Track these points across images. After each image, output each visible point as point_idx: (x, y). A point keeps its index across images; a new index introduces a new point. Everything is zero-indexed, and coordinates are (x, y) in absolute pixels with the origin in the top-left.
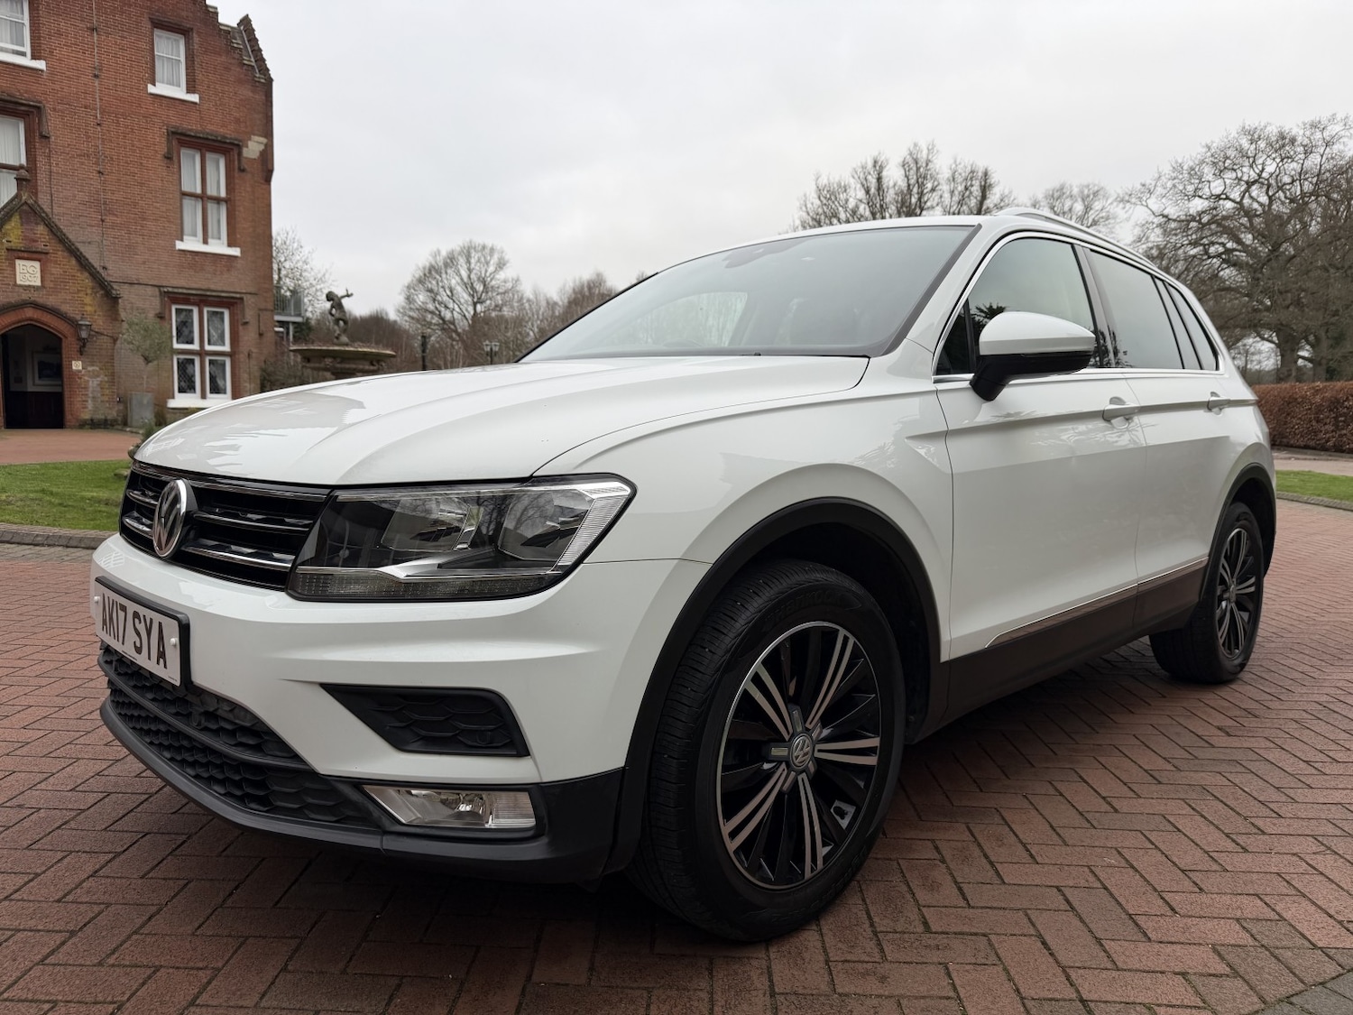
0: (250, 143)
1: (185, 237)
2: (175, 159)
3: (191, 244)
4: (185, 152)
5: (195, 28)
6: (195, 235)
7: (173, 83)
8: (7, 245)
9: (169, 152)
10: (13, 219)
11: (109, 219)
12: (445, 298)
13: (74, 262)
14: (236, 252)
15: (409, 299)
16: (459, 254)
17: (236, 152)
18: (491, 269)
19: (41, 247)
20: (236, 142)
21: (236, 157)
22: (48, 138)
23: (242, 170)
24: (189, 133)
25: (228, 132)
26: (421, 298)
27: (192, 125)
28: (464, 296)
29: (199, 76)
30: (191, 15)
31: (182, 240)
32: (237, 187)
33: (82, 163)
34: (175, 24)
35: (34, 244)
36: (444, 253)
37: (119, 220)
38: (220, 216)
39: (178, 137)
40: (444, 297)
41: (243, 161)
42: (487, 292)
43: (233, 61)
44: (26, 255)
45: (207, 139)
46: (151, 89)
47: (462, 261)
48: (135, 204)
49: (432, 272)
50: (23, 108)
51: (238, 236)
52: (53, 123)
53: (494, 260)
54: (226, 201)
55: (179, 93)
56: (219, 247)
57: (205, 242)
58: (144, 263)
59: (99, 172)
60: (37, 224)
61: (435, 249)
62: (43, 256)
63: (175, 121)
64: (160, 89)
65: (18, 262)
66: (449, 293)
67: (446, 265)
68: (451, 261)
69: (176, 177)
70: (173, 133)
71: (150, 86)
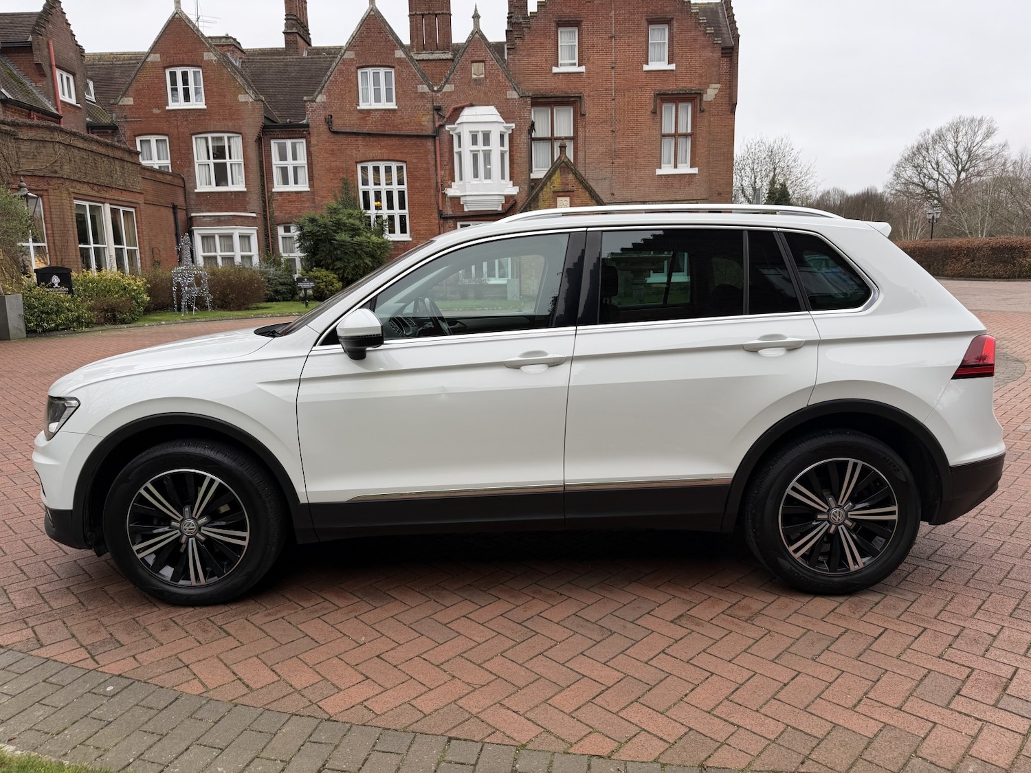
0: (708, 90)
1: (662, 166)
2: (658, 112)
3: (666, 169)
4: (665, 106)
5: (675, 17)
6: (669, 163)
7: (660, 60)
8: (553, 189)
9: (654, 109)
10: (557, 173)
11: (617, 161)
12: (931, 171)
13: (587, 194)
14: (695, 170)
15: (897, 176)
16: (948, 130)
17: (698, 98)
18: (979, 138)
19: (570, 187)
20: (699, 92)
21: (699, 102)
22: (584, 115)
23: (702, 111)
24: (668, 92)
25: (694, 86)
26: (909, 172)
27: (671, 87)
28: (948, 167)
29: (676, 51)
30: (672, 8)
31: (660, 168)
32: (698, 124)
33: (603, 128)
34: (662, 18)
35: (567, 186)
36: (933, 132)
37: (622, 161)
38: (686, 146)
39: (661, 97)
40: (930, 169)
41: (703, 104)
42: (971, 161)
43: (699, 33)
44: (562, 194)
45: (680, 94)
46: (646, 68)
47: (950, 136)
48: (632, 148)
49: (920, 149)
50: (572, 99)
51: (697, 159)
52: (587, 105)
53: (984, 129)
54: (690, 135)
55: (664, 66)
56: (685, 169)
57: (676, 167)
58: (636, 187)
59: (613, 131)
60: (568, 173)
61: (925, 129)
62: (571, 193)
63: (659, 86)
64: (653, 66)
65: (559, 199)
66: (935, 166)
67: (935, 142)
68: (940, 137)
69: (658, 125)
70: (658, 94)
71: (644, 66)
